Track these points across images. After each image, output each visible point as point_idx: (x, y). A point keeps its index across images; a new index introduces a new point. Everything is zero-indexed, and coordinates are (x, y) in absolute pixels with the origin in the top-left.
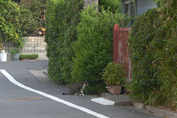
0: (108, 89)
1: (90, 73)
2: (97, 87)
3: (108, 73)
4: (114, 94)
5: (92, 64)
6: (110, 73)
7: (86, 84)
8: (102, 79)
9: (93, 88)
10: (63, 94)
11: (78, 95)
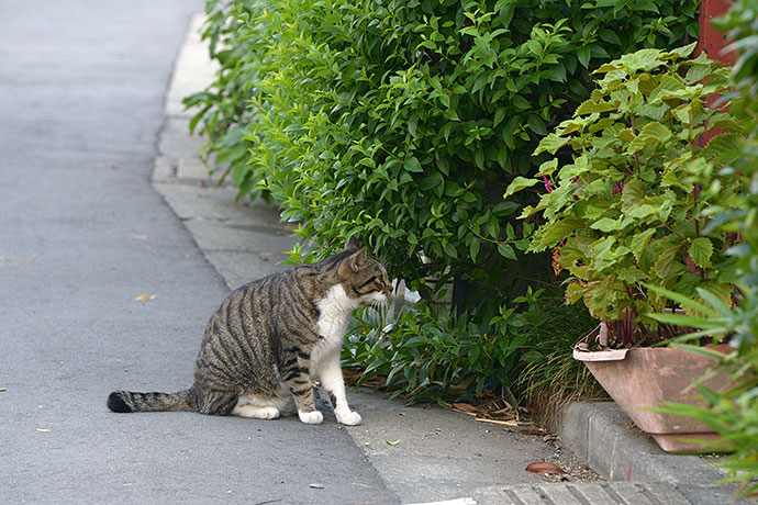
0: (599, 376)
1: (414, 165)
2: (519, 322)
3: (597, 187)
4: (665, 445)
5: (438, 64)
6: (617, 188)
7: (354, 291)
8: (535, 248)
9: (474, 331)
10: (118, 404)
11: (281, 416)
